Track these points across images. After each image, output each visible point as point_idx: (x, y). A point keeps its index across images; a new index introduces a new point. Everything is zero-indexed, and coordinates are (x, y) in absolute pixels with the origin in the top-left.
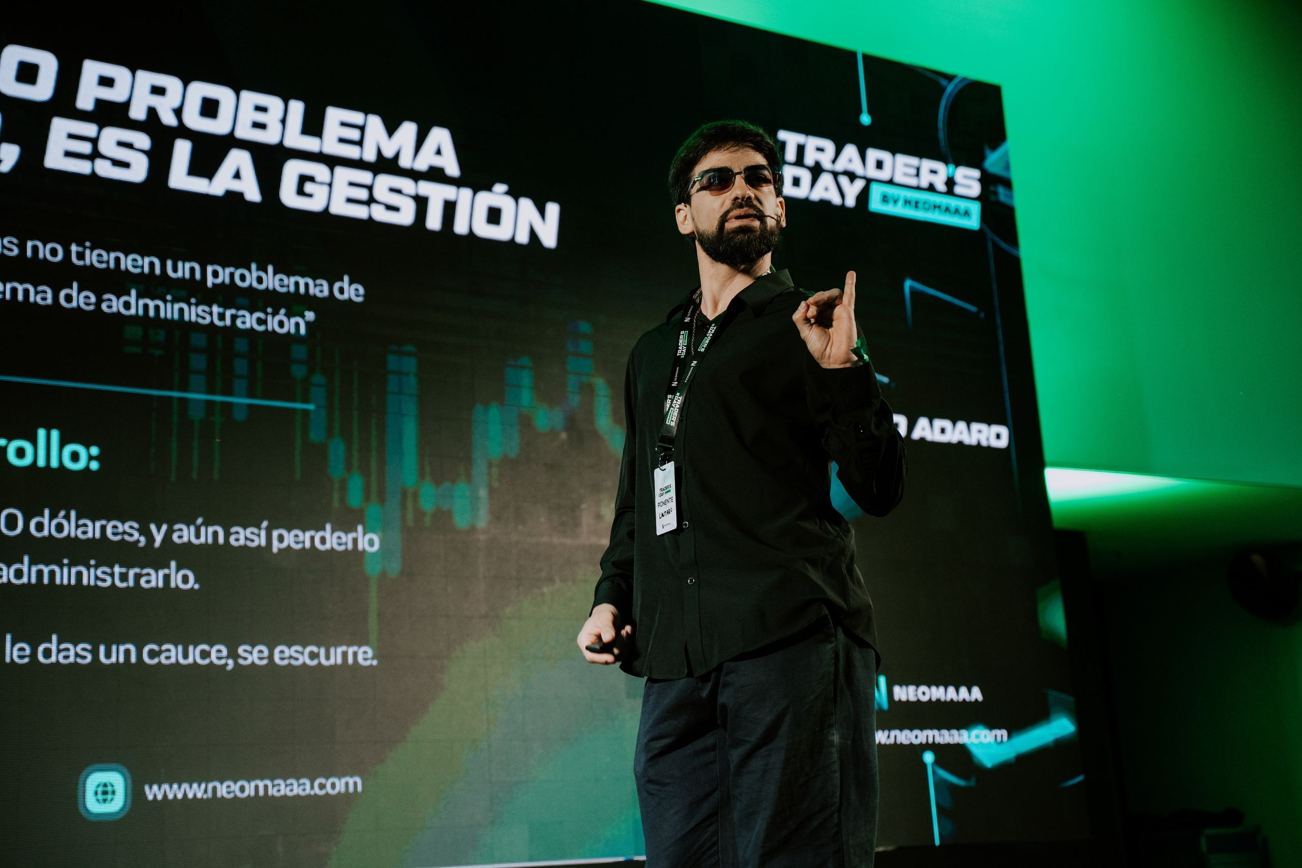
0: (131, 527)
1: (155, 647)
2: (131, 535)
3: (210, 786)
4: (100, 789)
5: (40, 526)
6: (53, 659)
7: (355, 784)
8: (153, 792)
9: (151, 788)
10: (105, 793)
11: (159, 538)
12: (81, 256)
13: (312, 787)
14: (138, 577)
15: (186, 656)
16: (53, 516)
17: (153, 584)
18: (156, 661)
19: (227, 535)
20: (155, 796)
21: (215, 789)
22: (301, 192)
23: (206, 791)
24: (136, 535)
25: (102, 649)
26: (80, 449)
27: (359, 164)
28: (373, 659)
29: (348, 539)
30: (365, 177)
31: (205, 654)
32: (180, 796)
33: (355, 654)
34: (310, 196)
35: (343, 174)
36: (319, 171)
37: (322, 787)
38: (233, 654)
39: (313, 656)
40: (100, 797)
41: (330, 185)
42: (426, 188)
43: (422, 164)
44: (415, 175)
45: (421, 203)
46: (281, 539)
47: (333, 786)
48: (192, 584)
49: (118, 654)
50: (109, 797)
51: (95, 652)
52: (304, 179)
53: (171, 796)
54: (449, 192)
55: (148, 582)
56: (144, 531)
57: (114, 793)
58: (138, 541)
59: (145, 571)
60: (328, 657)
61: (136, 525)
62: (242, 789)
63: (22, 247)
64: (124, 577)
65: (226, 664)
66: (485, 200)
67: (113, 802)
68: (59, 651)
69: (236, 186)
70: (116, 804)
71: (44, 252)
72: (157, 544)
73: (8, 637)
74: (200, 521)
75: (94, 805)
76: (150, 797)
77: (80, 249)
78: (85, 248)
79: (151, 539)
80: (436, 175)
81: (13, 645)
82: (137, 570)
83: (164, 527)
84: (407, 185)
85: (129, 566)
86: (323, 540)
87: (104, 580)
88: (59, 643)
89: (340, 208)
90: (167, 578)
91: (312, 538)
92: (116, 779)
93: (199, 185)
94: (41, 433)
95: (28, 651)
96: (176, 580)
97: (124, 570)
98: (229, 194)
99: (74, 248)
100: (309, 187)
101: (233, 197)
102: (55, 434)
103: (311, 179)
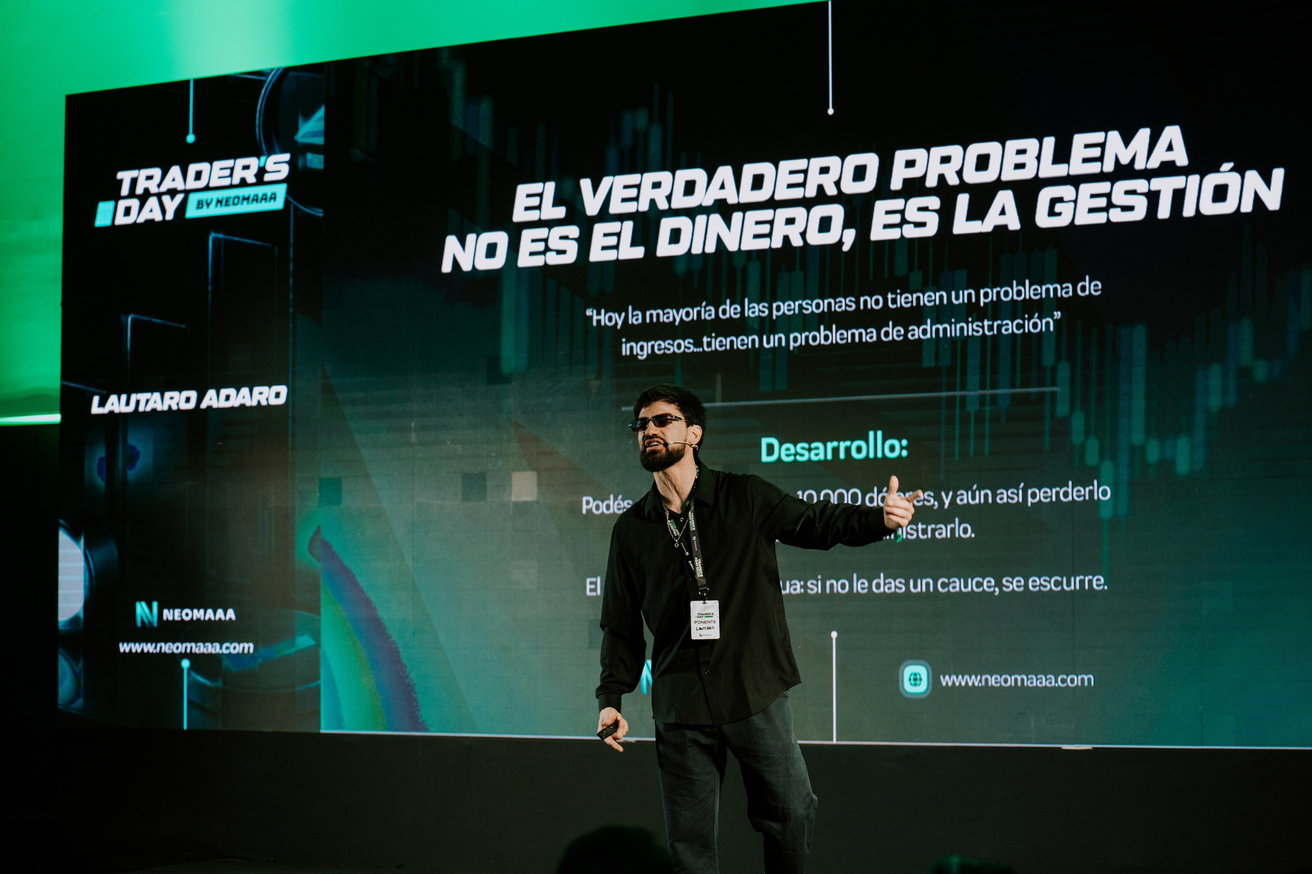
0: (929, 495)
1: (946, 580)
2: (929, 501)
3: (984, 677)
4: (912, 677)
5: (871, 499)
6: (882, 590)
7: (1089, 680)
8: (946, 681)
9: (944, 678)
10: (915, 679)
11: (947, 502)
12: (894, 301)
13: (1056, 681)
14: (934, 531)
15: (966, 586)
16: (879, 492)
17: (944, 535)
18: (946, 589)
19: (994, 496)
20: (947, 683)
21: (987, 680)
22: (1052, 213)
23: (980, 681)
24: (932, 500)
25: (911, 582)
26: (895, 442)
27: (1100, 177)
28: (1104, 585)
29: (1085, 491)
30: (1104, 187)
31: (979, 585)
32: (963, 684)
33: (1090, 582)
34: (1059, 214)
35: (1087, 189)
36: (1067, 191)
37: (1063, 681)
38: (999, 584)
39: (1057, 583)
40: (912, 682)
41: (1075, 202)
42: (1157, 184)
43: (1154, 164)
44: (1148, 174)
45: (1153, 197)
46: (1034, 495)
47: (1072, 681)
48: (970, 534)
49: (922, 586)
50: (918, 682)
51: (907, 585)
52: (1054, 201)
53: (957, 684)
54: (1178, 182)
55: (940, 534)
56: (938, 498)
57: (921, 680)
58: (934, 505)
59: (938, 526)
60: (1069, 585)
61: (932, 494)
62: (1006, 681)
63: (857, 303)
64: (925, 532)
65: (994, 591)
66: (1212, 180)
67: (920, 686)
68: (885, 584)
69: (1001, 221)
70: (922, 687)
71: (871, 303)
72: (946, 506)
73: (855, 576)
74: (975, 487)
75: (909, 688)
76: (944, 684)
77: (894, 296)
78: (896, 294)
79: (942, 503)
80: (1168, 169)
81: (858, 581)
82: (933, 526)
83: (951, 493)
84: (1141, 185)
85: (928, 524)
86: (1066, 494)
87: (912, 535)
88: (885, 579)
89: (1084, 218)
90: (953, 530)
91: (1058, 493)
92: (922, 670)
93: (976, 227)
94: (871, 434)
95: (866, 585)
96: (959, 532)
97: (924, 526)
98: (997, 228)
99: (890, 296)
100: (1058, 207)
101: (1001, 230)
102: (879, 433)
103: (1060, 200)
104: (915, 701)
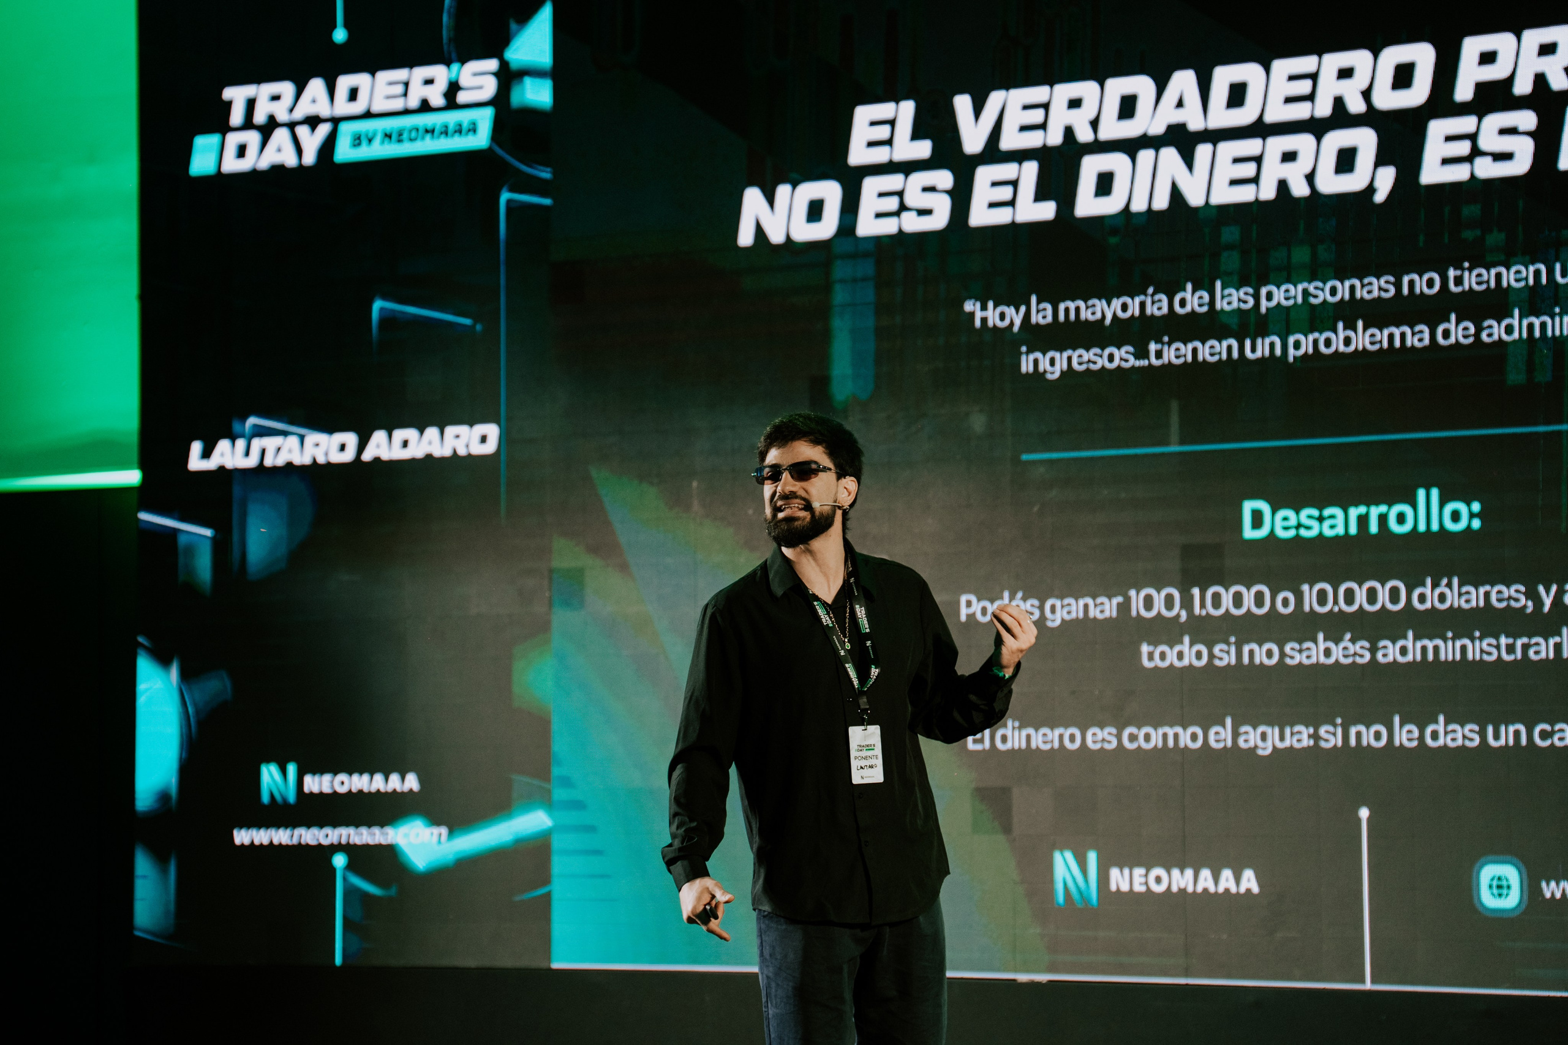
0: (1517, 591)
1: (1547, 727)
2: (1517, 600)
4: (1495, 883)
5: (1422, 598)
6: (1441, 742)
8: (1552, 889)
9: (1548, 884)
10: (1499, 887)
11: (1548, 602)
12: (1459, 281)
14: (1526, 647)
16: (1435, 585)
17: (1543, 655)
18: (1548, 743)
20: (1553, 894)
24: (1523, 599)
25: (1490, 730)
26: (1461, 506)
40: (1495, 891)
49: (1507, 735)
50: (1505, 891)
51: (1483, 734)
55: (1537, 653)
56: (1532, 594)
57: (1509, 887)
58: (1525, 607)
59: (1534, 640)
61: (1522, 589)
63: (1398, 285)
64: (1511, 649)
67: (1509, 897)
68: (1446, 733)
70: (1511, 900)
71: (1421, 286)
72: (1546, 609)
73: (1397, 719)
75: (1488, 900)
76: (1548, 895)
77: (1459, 273)
78: (1463, 269)
79: (1538, 603)
81: (1401, 726)
82: (1525, 640)
83: (1554, 588)
85: (1516, 636)
87: (1489, 654)
88: (1446, 724)
90: (1558, 647)
92: (1510, 873)
94: (1421, 493)
95: (1416, 734)
97: (1510, 641)
99: (1452, 273)
102: (1435, 493)
104: (1500, 921)
